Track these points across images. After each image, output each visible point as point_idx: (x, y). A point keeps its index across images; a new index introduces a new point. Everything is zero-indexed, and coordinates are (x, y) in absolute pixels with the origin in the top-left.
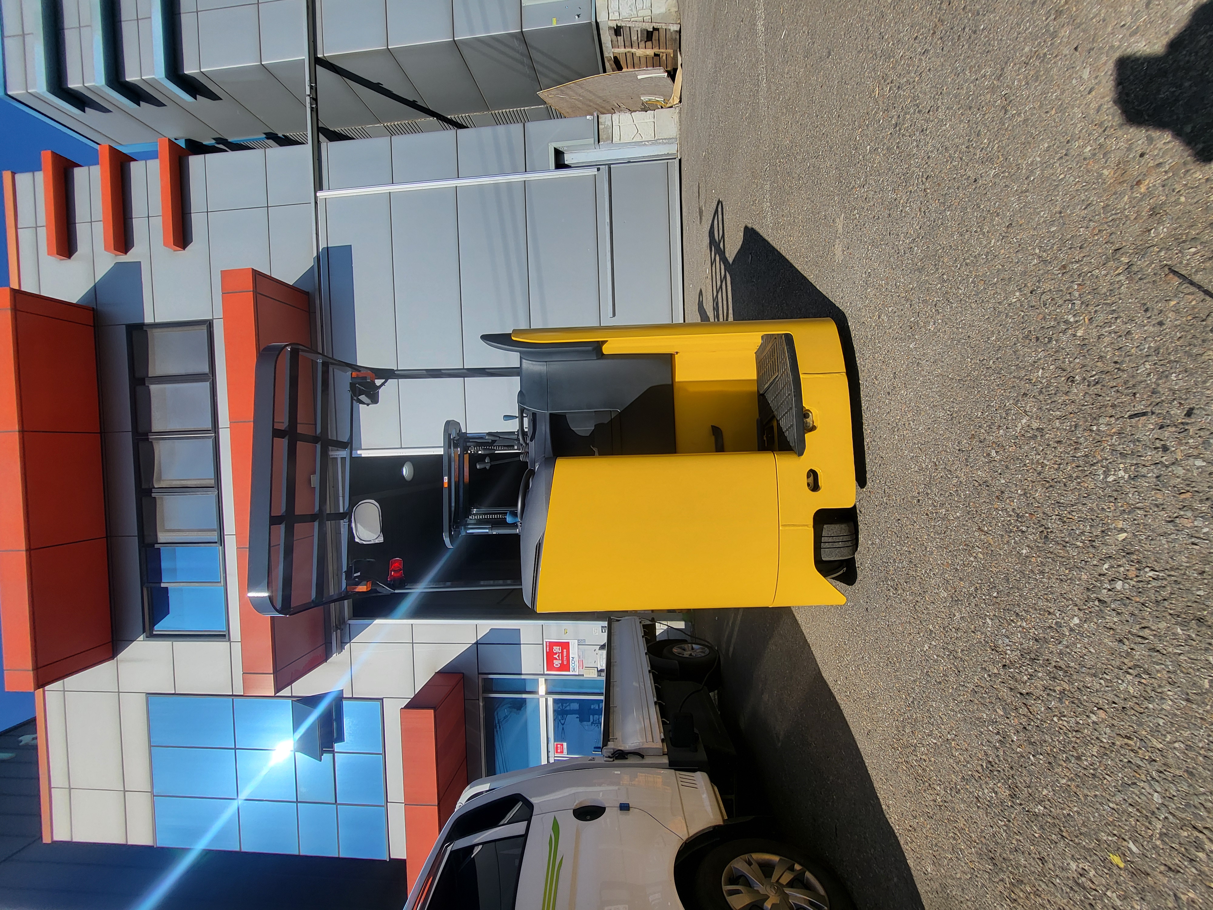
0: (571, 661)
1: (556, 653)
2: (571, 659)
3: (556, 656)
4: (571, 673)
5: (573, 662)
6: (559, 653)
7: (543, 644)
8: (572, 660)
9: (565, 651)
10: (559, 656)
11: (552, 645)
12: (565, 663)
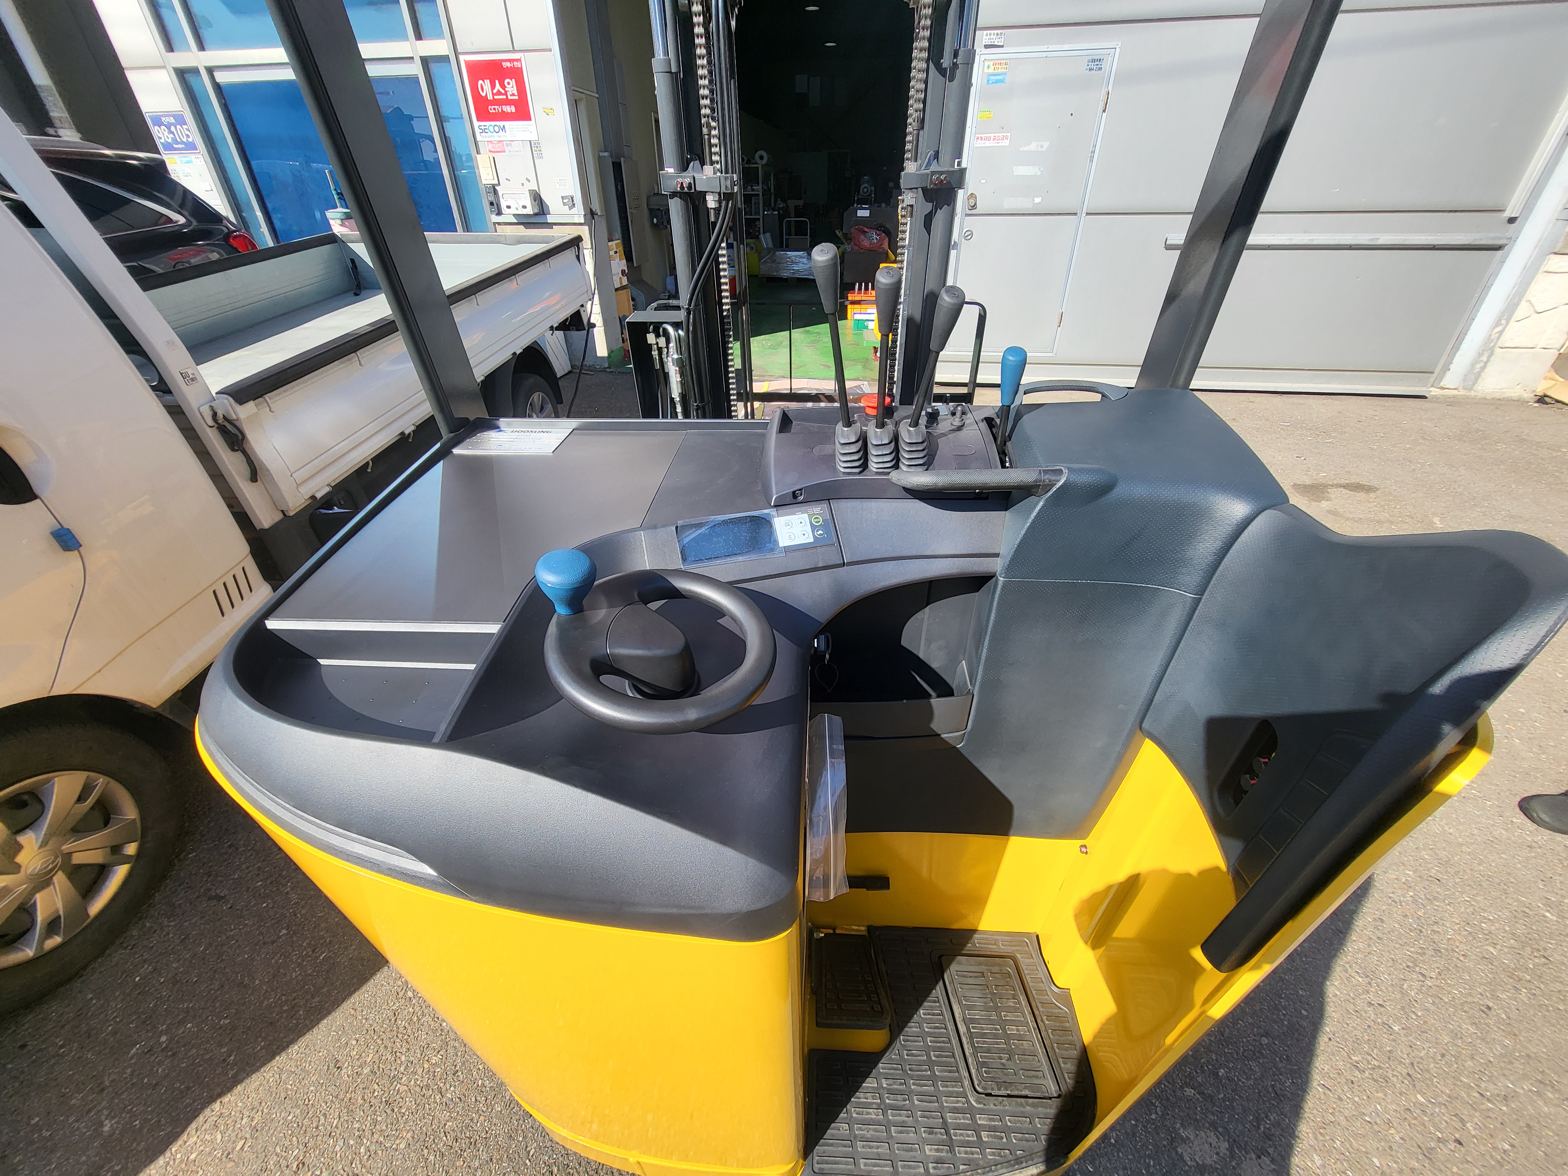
0: (498, 123)
1: (503, 87)
2: (501, 123)
3: (498, 87)
4: (476, 124)
5: (497, 129)
6: (506, 94)
7: (514, 51)
8: (499, 127)
9: (513, 109)
10: (499, 93)
11: (517, 74)
12: (492, 109)
